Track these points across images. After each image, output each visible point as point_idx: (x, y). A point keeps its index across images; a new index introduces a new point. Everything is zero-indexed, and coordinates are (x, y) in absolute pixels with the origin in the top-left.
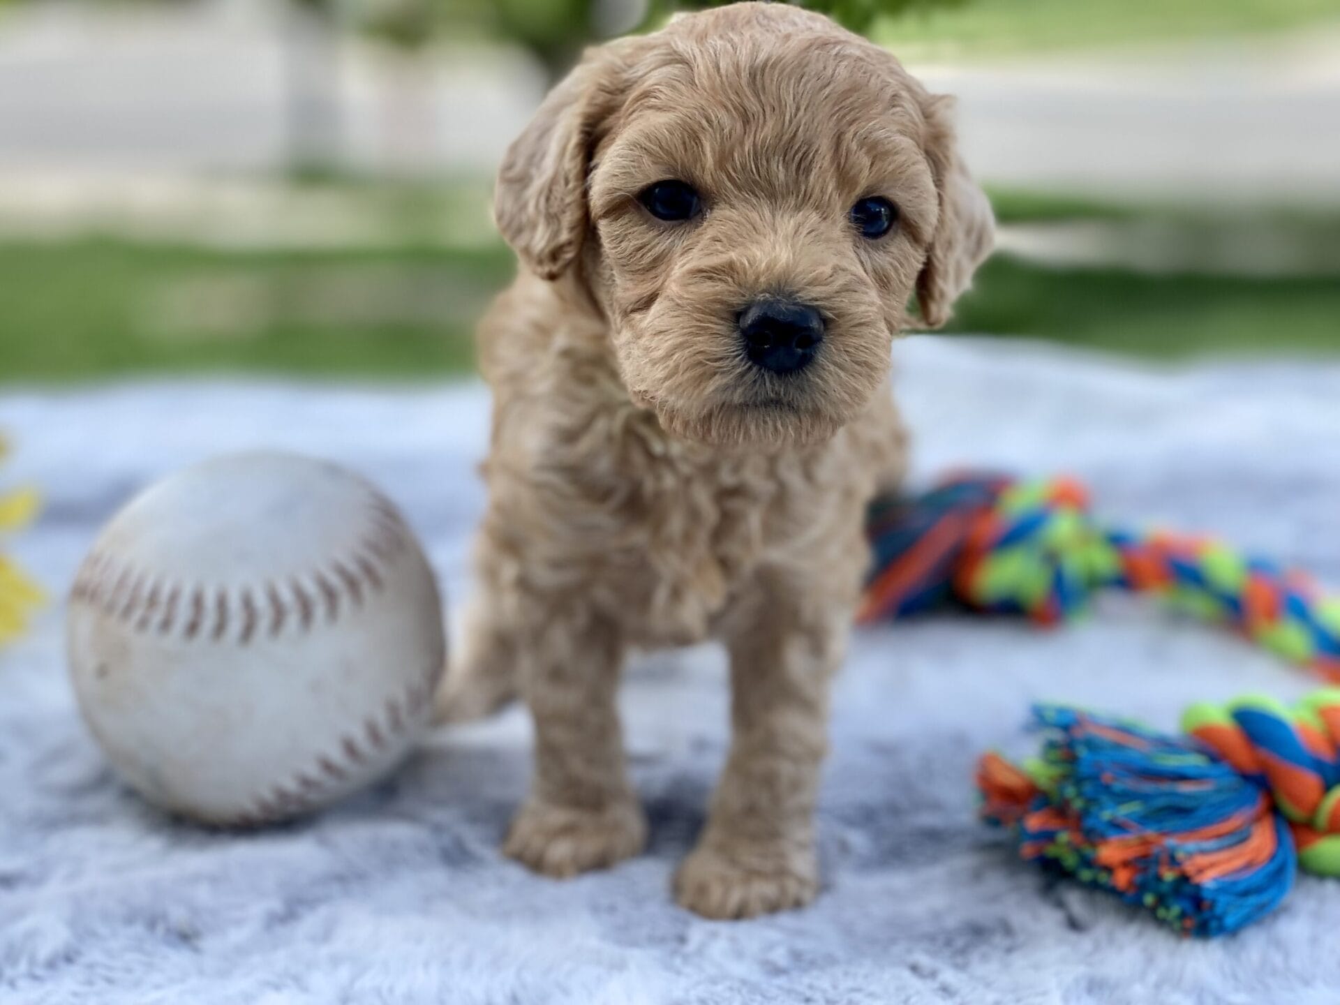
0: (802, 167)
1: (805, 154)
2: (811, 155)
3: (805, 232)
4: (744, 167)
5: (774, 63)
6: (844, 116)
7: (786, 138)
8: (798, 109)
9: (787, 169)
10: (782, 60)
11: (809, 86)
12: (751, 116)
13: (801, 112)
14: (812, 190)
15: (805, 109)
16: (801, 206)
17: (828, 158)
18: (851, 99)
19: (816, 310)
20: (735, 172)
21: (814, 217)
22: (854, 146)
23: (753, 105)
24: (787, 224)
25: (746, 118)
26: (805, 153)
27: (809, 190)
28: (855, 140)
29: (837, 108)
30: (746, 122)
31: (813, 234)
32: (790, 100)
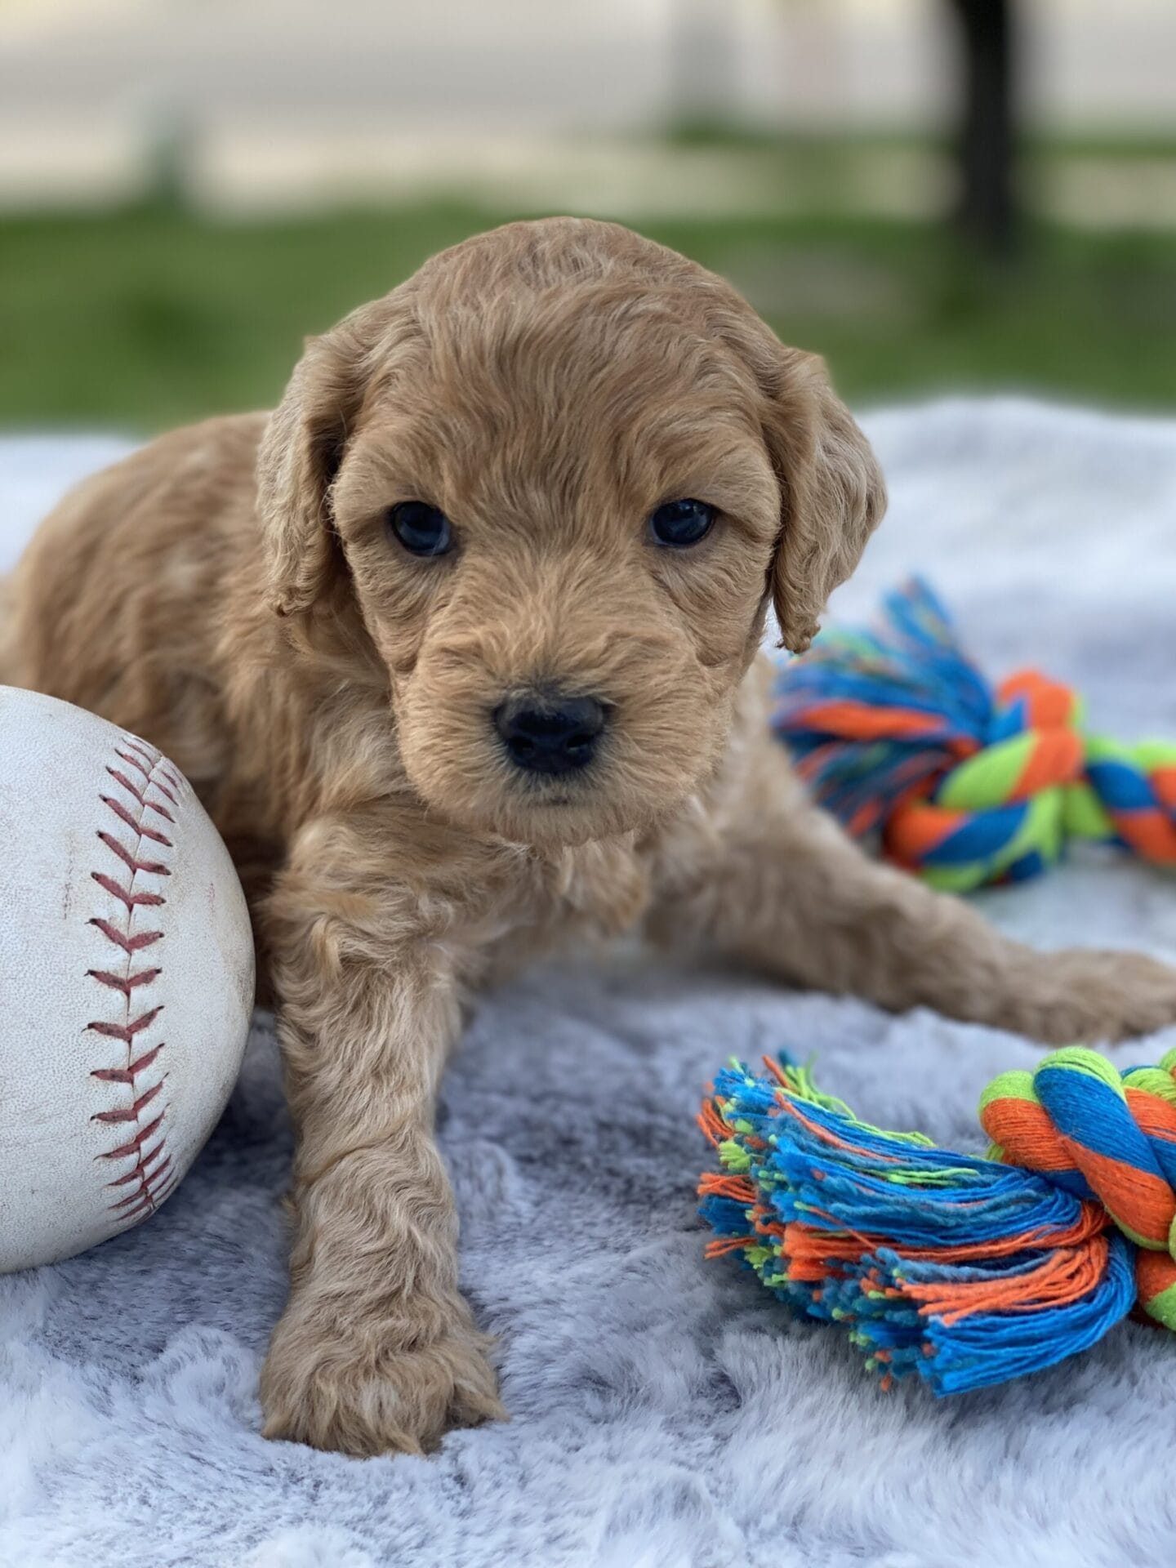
0: (569, 487)
1: (572, 471)
2: (579, 472)
3: (575, 584)
4: (492, 495)
5: (528, 340)
6: (624, 410)
7: (545, 450)
8: (560, 407)
9: (548, 493)
10: (539, 335)
11: (576, 369)
12: (499, 424)
13: (565, 410)
14: (583, 519)
15: (571, 407)
16: (570, 541)
17: (602, 473)
18: (635, 384)
19: (592, 700)
20: (483, 500)
21: (587, 561)
22: (639, 449)
23: (501, 407)
24: (550, 573)
25: (492, 424)
26: (572, 469)
27: (579, 521)
28: (641, 440)
29: (612, 401)
30: (494, 430)
31: (587, 584)
32: (549, 396)
